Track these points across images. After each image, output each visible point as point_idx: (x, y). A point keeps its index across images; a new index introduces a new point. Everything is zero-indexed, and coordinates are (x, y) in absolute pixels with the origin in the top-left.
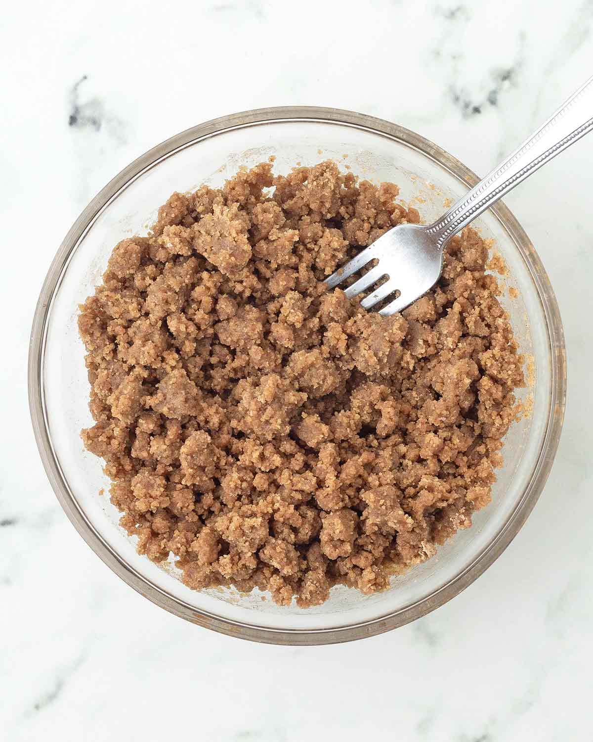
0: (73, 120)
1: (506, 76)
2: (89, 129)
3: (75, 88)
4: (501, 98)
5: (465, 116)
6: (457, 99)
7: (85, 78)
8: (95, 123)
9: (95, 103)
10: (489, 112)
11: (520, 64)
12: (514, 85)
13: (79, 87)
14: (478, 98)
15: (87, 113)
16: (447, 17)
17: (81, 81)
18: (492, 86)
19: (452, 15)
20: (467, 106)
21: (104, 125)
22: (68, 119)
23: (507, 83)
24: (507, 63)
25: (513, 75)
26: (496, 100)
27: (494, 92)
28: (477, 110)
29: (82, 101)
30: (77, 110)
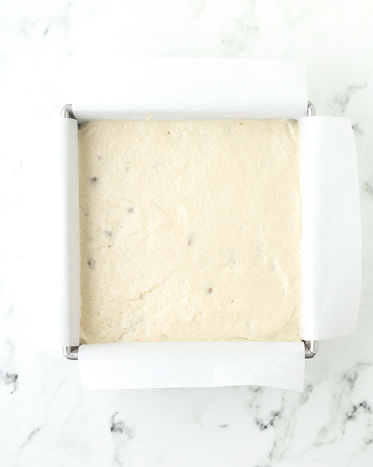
0: (112, 429)
1: (277, 414)
2: (118, 433)
3: (113, 417)
4: (275, 422)
5: (261, 429)
6: (258, 423)
7: (117, 413)
8: (121, 430)
9: (121, 423)
10: (270, 428)
11: (282, 410)
12: (280, 418)
13: (115, 417)
14: (266, 423)
15: (118, 426)
16: (255, 392)
17: (115, 414)
18: (271, 418)
19: (256, 391)
20: (262, 425)
21: (124, 431)
22: (110, 429)
23: (277, 417)
24: (277, 410)
25: (279, 414)
26: (273, 423)
27: (272, 420)
28: (266, 427)
29: (115, 422)
30: (114, 425)
